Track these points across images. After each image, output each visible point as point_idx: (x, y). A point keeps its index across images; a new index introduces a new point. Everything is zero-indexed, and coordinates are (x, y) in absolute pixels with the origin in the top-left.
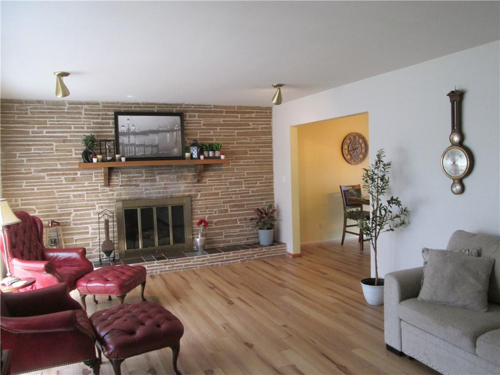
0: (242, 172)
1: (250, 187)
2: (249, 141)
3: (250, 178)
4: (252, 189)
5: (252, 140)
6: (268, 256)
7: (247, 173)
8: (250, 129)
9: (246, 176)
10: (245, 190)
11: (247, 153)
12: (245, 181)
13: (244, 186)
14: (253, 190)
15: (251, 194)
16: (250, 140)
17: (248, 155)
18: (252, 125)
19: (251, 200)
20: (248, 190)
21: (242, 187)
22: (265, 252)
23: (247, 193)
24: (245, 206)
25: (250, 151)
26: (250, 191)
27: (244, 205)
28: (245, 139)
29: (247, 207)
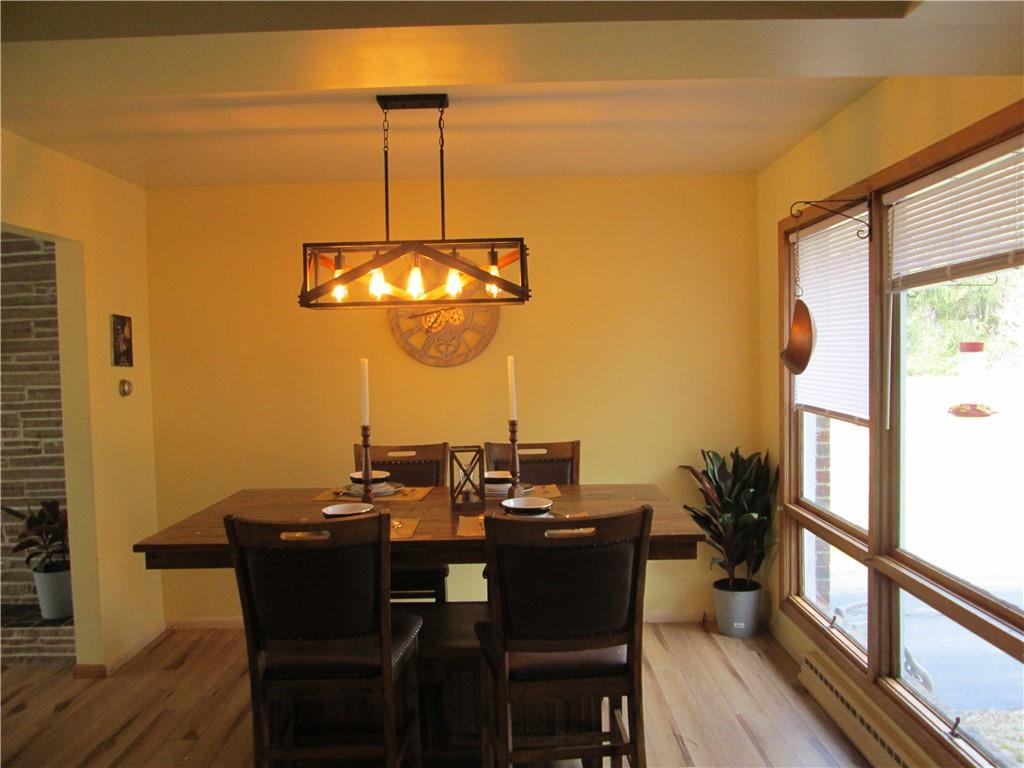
0: (14, 389)
1: (39, 435)
2: (34, 294)
3: (41, 406)
4: (49, 440)
5: (44, 291)
6: (31, 655)
7: (30, 391)
8: (36, 258)
9: (27, 402)
10: (27, 443)
11: (29, 330)
12: (24, 415)
13: (21, 429)
14: (52, 444)
15: (44, 455)
16: (38, 291)
17: (33, 339)
18: (43, 247)
19: (42, 473)
20: (36, 443)
21: (15, 434)
22: (17, 642)
23: (30, 451)
24: (26, 491)
25: (38, 324)
26: (41, 446)
27: (21, 489)
28: (23, 289)
29: (33, 494)
